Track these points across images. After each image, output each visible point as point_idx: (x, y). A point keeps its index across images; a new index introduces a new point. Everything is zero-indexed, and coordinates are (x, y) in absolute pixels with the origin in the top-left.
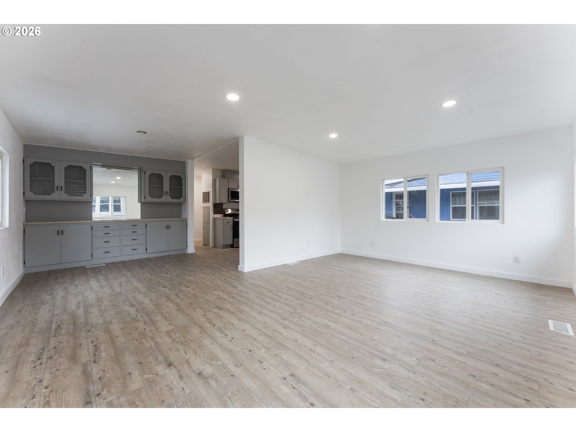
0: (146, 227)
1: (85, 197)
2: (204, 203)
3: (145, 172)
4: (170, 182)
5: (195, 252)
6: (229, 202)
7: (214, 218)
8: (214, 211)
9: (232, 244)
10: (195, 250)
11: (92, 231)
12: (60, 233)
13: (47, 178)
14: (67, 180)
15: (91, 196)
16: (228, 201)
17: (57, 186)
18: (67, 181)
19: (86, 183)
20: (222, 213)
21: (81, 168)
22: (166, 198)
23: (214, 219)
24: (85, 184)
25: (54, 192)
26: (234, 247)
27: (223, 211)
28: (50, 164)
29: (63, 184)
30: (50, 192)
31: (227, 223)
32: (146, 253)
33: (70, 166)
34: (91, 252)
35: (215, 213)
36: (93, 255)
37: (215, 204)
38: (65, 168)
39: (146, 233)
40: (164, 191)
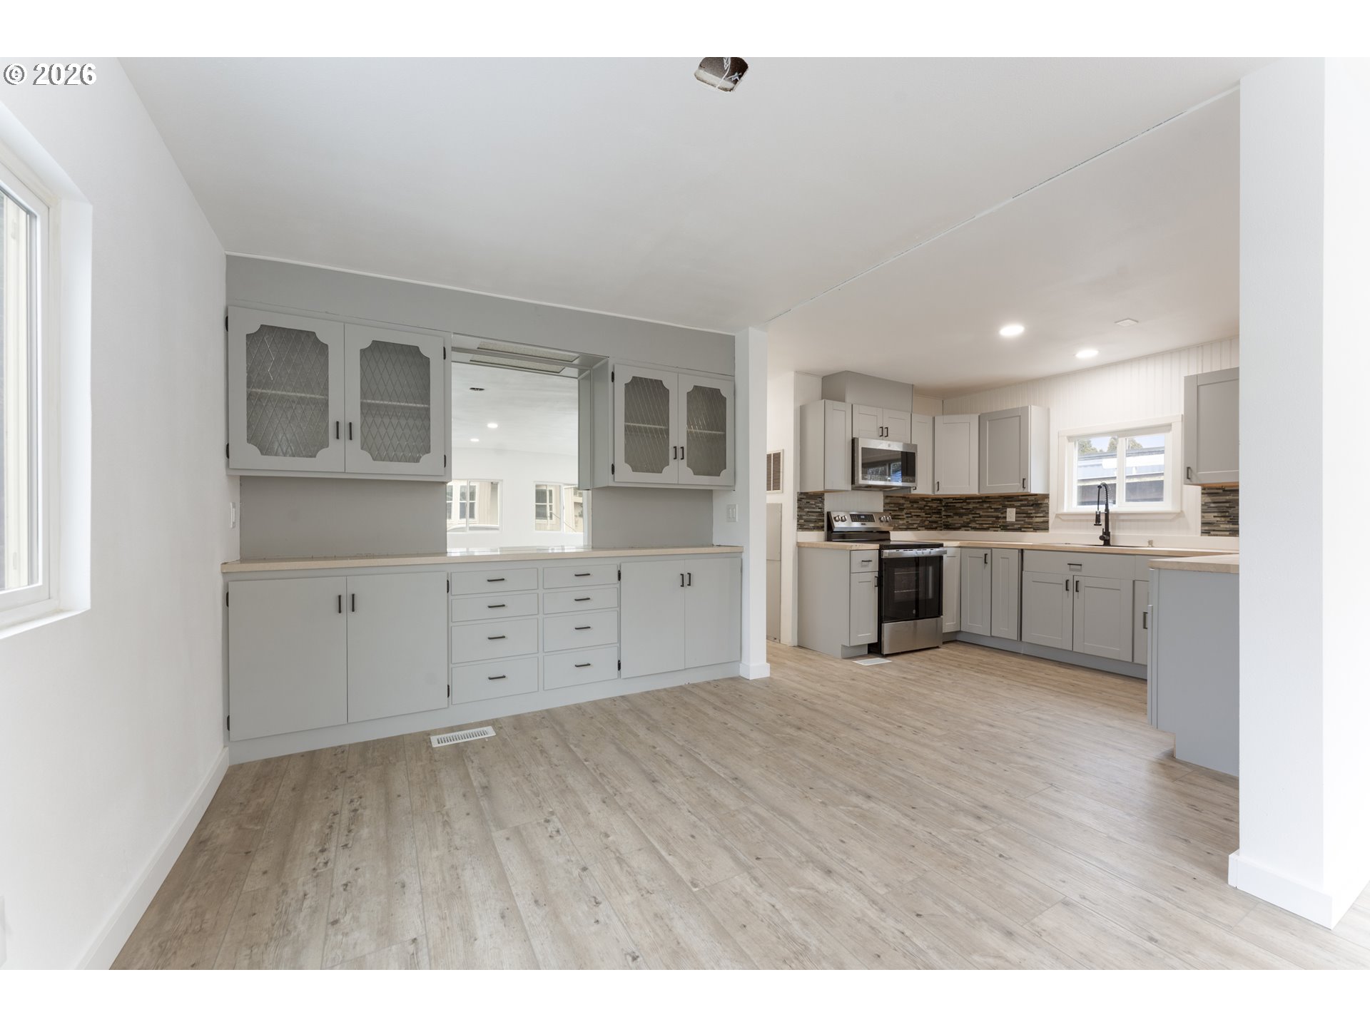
0: (619, 578)
1: (424, 468)
2: (772, 491)
3: (613, 374)
4: (689, 410)
5: (768, 675)
6: (853, 489)
7: (798, 543)
8: (798, 521)
9: (875, 640)
10: (769, 664)
11: (451, 598)
12: (346, 604)
13: (304, 392)
14: (369, 401)
15: (446, 461)
16: (853, 482)
17: (338, 423)
18: (369, 405)
19: (428, 410)
20: (821, 528)
21: (414, 351)
22: (678, 473)
23: (800, 547)
24: (425, 415)
25: (325, 444)
26: (886, 651)
27: (823, 521)
28: (314, 333)
29: (355, 416)
30: (312, 447)
31: (862, 566)
32: (620, 675)
33: (376, 345)
34: (446, 681)
35: (801, 527)
36: (453, 690)
37: (801, 493)
38: (363, 352)
39: (620, 605)
40: (671, 446)
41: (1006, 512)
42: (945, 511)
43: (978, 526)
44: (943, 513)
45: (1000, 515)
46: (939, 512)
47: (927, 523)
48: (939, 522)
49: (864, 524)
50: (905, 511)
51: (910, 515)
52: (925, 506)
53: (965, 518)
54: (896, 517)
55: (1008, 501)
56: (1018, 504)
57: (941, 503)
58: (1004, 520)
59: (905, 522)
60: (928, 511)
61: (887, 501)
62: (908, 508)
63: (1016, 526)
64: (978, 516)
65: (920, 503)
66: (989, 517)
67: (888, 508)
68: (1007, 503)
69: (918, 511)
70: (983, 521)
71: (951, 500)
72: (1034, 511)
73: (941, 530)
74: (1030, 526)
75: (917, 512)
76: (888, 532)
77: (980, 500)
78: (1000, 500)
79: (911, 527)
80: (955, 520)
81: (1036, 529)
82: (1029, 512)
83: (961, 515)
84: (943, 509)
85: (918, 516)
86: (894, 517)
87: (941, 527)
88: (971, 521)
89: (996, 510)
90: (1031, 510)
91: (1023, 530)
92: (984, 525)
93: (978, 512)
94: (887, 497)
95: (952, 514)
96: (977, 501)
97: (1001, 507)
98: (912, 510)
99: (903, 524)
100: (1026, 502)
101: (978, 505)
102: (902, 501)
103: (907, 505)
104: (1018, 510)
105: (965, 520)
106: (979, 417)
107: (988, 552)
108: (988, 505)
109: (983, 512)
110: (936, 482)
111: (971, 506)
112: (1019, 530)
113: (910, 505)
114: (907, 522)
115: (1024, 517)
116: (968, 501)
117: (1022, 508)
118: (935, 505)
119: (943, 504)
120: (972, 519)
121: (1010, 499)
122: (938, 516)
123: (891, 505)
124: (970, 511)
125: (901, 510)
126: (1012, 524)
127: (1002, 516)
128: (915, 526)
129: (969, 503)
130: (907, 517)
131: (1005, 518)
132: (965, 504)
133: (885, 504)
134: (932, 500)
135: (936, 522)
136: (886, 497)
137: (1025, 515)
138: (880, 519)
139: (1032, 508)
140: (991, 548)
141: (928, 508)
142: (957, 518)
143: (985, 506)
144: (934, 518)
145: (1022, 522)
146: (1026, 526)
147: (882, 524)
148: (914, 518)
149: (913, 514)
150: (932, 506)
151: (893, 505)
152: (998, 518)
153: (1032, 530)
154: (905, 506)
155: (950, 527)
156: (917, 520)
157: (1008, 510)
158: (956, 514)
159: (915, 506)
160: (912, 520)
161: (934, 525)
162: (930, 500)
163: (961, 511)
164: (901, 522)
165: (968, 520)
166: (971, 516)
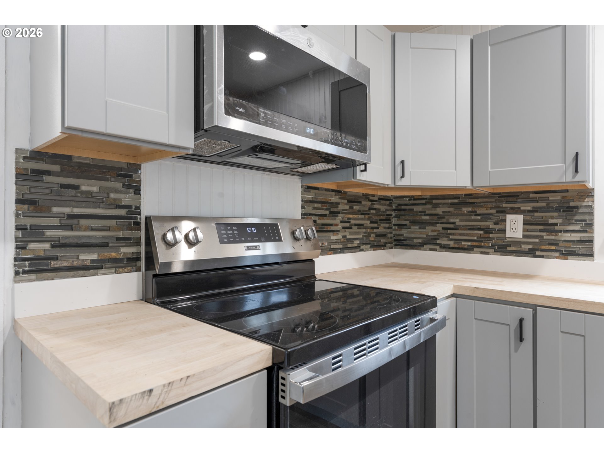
41: (505, 221)
42: (397, 217)
43: (452, 243)
44: (394, 221)
45: (492, 226)
46: (388, 220)
47: (372, 237)
48: (389, 235)
49: (256, 248)
50: (340, 217)
51: (348, 225)
52: (370, 209)
53: (429, 229)
54: (326, 228)
55: (507, 202)
56: (528, 207)
57: (390, 205)
58: (501, 235)
59: (339, 236)
60: (375, 218)
61: (309, 196)
62: (345, 212)
63: (525, 247)
64: (452, 226)
65: (363, 203)
66: (472, 228)
67: (309, 210)
68: (504, 205)
69: (360, 216)
70: (461, 234)
71: (406, 201)
72: (560, 221)
73: (391, 248)
74: (553, 248)
75: (356, 219)
76: (311, 261)
77: (457, 201)
78: (493, 200)
79: (349, 245)
80: (413, 232)
81: (566, 254)
82: (551, 221)
83: (422, 224)
84: (394, 215)
85: (360, 226)
86: (322, 229)
87: (391, 243)
88: (440, 235)
89: (485, 217)
90: (555, 218)
91: (538, 253)
92: (463, 243)
93: (451, 220)
94: (309, 188)
95: (407, 222)
96: (450, 201)
97: (493, 211)
98: (351, 216)
99: (337, 242)
100: (544, 205)
101: (451, 209)
102: (335, 199)
103: (344, 206)
104: (528, 218)
105: (431, 233)
106: (472, 41)
107: (527, 313)
108: (470, 209)
109: (461, 220)
110: (398, 161)
111: (439, 211)
112: (532, 253)
113: (347, 207)
114: (344, 237)
115: (541, 231)
116: (434, 201)
117: (536, 214)
118: (383, 208)
119: (394, 207)
120: (442, 231)
121: (510, 199)
122: (387, 225)
123: (316, 205)
124: (437, 219)
125: (334, 214)
126: (517, 243)
127: (497, 227)
128: (356, 243)
129: (436, 206)
130: (343, 228)
131: (504, 231)
132: (430, 206)
133: (306, 202)
134: (379, 199)
135: (384, 236)
136: (307, 189)
137: (541, 227)
138: (293, 233)
139: (555, 214)
140: (534, 307)
141: (374, 212)
142: (416, 228)
143: (465, 210)
144: (382, 228)
145: (537, 240)
146: (543, 247)
147: (298, 244)
148: (355, 229)
149: (353, 222)
150: (379, 209)
151: (319, 206)
152: (488, 231)
153: (557, 254)
154: (341, 207)
155: (405, 243)
156: (358, 233)
157: (510, 218)
158: (414, 223)
159: (356, 208)
160: (351, 234)
161: (383, 241)
162: (376, 199)
163: (424, 217)
164: (334, 237)
165: (436, 234)
166: (439, 227)
